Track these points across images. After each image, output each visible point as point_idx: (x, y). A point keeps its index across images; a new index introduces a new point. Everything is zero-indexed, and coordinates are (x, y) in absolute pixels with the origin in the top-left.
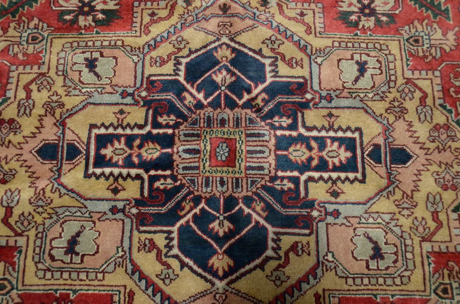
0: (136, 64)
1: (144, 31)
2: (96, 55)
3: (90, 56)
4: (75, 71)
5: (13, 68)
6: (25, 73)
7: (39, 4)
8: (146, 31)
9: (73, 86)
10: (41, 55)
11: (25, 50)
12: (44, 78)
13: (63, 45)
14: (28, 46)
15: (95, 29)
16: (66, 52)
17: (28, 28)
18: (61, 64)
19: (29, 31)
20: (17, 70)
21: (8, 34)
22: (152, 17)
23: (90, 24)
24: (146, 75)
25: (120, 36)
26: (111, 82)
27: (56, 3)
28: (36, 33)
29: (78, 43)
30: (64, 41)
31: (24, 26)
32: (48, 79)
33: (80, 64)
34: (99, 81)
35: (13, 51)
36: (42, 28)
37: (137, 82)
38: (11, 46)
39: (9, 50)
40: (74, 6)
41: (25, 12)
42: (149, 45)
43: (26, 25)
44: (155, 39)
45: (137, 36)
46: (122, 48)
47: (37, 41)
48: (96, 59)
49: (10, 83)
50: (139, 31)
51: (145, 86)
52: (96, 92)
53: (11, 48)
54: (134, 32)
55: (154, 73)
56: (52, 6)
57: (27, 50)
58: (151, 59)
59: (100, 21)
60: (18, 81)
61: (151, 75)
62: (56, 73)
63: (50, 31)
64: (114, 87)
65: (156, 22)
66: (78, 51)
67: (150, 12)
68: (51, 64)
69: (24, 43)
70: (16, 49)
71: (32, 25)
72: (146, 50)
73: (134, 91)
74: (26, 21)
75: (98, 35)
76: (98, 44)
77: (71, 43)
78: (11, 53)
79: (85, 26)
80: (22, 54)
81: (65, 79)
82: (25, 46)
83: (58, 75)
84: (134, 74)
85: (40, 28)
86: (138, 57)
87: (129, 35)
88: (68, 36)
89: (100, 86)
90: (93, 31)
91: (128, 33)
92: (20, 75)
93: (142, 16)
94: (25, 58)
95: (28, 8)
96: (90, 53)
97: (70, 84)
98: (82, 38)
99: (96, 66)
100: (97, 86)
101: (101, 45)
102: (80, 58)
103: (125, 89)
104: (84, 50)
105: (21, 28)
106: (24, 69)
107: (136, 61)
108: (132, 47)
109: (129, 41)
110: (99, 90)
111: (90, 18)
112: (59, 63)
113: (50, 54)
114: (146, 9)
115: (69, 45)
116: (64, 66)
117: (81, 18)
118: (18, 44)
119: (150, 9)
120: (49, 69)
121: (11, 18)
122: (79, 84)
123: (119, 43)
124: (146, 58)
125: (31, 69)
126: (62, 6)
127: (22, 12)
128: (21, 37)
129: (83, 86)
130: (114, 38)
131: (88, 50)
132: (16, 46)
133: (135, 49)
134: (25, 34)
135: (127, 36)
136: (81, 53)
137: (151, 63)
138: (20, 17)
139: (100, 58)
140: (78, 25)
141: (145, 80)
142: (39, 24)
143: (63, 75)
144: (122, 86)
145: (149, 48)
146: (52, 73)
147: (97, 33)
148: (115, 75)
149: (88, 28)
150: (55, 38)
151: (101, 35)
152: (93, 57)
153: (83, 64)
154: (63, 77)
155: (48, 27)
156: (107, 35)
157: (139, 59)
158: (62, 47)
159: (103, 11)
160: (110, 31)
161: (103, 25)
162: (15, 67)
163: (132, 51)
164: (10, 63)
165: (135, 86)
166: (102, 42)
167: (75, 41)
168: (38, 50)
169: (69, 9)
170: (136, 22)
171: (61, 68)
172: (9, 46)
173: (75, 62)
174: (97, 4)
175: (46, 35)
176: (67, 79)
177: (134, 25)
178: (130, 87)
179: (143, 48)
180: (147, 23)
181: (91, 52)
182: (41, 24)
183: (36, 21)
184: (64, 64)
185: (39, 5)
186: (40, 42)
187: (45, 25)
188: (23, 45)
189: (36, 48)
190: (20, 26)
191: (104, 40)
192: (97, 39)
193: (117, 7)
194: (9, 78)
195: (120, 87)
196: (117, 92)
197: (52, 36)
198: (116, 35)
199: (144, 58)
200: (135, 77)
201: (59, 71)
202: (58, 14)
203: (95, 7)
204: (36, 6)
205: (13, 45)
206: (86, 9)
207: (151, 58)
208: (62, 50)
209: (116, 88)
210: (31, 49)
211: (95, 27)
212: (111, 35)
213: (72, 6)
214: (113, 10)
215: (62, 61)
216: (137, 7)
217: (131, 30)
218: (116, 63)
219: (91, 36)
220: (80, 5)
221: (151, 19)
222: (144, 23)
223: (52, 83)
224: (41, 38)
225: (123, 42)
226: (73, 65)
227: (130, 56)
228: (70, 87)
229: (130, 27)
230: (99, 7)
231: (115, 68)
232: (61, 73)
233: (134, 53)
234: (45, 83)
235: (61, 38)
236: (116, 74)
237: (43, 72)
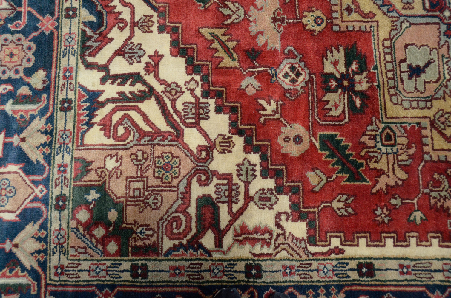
0: (411, 24)
1: (371, 18)
2: (404, 67)
3: (406, 74)
4: (425, 88)
5: (427, 157)
6: (433, 144)
7: (342, 138)
8: (371, 15)
9: (443, 88)
10: (408, 128)
11: (403, 147)
12: (437, 121)
13: (395, 104)
14: (399, 144)
15: (372, 71)
16: (402, 100)
17: (375, 147)
18: (418, 104)
19: (379, 145)
20: (429, 153)
21: (385, 168)
22: (352, 11)
23: (365, 78)
24: (424, 13)
25: (378, 44)
26: (436, 48)
27: (340, 119)
28: (381, 138)
29: (391, 88)
30: (389, 104)
31: (373, 152)
32: (437, 116)
33: (416, 84)
34: (434, 61)
35: (406, 161)
36: (374, 130)
37: (433, 21)
38: (399, 163)
39: (405, 165)
40: (342, 97)
41: (354, 153)
42: (388, 11)
43: (372, 150)
44: (380, 7)
45: (378, 25)
46: (394, 40)
47: (392, 134)
48: (410, 66)
49: (446, 159)
50: (370, 24)
51: (438, 13)
52: (449, 63)
53: (403, 163)
54: (372, 29)
55: (422, 5)
56: (343, 123)
57: (403, 145)
58: (406, 9)
59: (360, 67)
60: (443, 150)
61: (424, 8)
62: (429, 108)
63: (377, 121)
64: (440, 45)
65: (358, 6)
66: (400, 88)
67: (345, 13)
68: (419, 115)
69: (395, 149)
70: (404, 157)
71: (371, 143)
72: (395, 14)
73: (445, 24)
74: (366, 150)
75: (379, 67)
76: (390, 66)
77: (391, 95)
78: (408, 163)
79: (368, 82)
80: (408, 150)
81: (436, 99)
82: (399, 147)
83: (432, 106)
84: (424, 26)
85: (374, 133)
86: (403, 22)
87: (376, 34)
88: (382, 100)
89: (440, 60)
90: (375, 73)
91: (374, 35)
92: (435, 148)
93: (352, 21)
94: (413, 145)
95: (349, 150)
96: (402, 74)
97: (441, 92)
98: (383, 84)
99: (418, 66)
100: (441, 63)
101: (391, 62)
102: (409, 85)
103: (442, 33)
104: (399, 80)
105: (376, 154)
106: (428, 145)
107: (408, 24)
108: (392, 30)
109: (383, 33)
110: (445, 60)
111: (357, 78)
112: (416, 106)
113: (407, 117)
114: (342, 17)
115: (394, 98)
116: (420, 100)
117: (358, 88)
118: (397, 155)
119: (342, 13)
120: (425, 117)
121: (364, 168)
122: (440, 82)
123: (387, 43)
124: (404, 14)
125: (427, 137)
126: (344, 111)
127: (354, 157)
128: (387, 154)
129: (442, 78)
130: (381, 51)
131: (398, 76)
132: (400, 158)
133: (394, 26)
134: (384, 149)
135: (378, 35)
136: (403, 84)
137: (410, 9)
138: (362, 157)
139: (408, 63)
140: (366, 91)
141: (430, 13)
142: (369, 135)
143: (431, 101)
144: (438, 37)
145: (392, 11)
146: (430, 113)
147: (376, 68)
148: (427, 45)
149: (371, 78)
150: (386, 115)
151: (378, 64)
152: (407, 70)
153: (416, 81)
154: (434, 101)
155: (372, 124)
156: (378, 58)
157: (405, 21)
158: (398, 106)
159: (348, 64)
160: (372, 55)
161: (365, 63)
162: (425, 156)
163: (396, 29)
164: (422, 162)
165: (438, 24)
166: (388, 62)
167: (389, 92)
168: (403, 131)
169: (346, 103)
170: (360, 27)
171: (422, 104)
172: (400, 166)
173: (414, 89)
174: (338, 71)
175: (383, 125)
176: (435, 96)
177: (363, 29)
178: (440, 28)
179: (392, 17)
180: (361, 15)
181: (401, 72)
182: (368, 133)
183: (365, 139)
184: (418, 101)
185: (344, 139)
186: (392, 131)
187: (369, 128)
188: (397, 149)
189: (400, 135)
190: (374, 156)
191: (385, 60)
192: (383, 68)
193: (341, 49)
194: (440, 161)
195: (440, 39)
196: (446, 41)
197: (384, 118)
198: (376, 48)
199: (405, 16)
200: (427, 24)
201: (426, 105)
202: (353, 115)
203: (342, 73)
204: (345, 141)
205: (398, 161)
206: (346, 83)
207: (403, 8)
208: (401, 104)
209: (442, 43)
210: (403, 140)
211: (369, 71)
212: (377, 53)
213: (342, 99)
214: (345, 54)
215: (414, 104)
216: (340, 28)
217: (370, 32)
218: (412, 44)
219: (380, 75)
220: (340, 90)
221: (355, 12)
222: (360, 18)
223: (441, 112)
224: (388, 130)
225: (385, 40)
226: (418, 91)
227: (402, 30)
228: (445, 92)
229: (367, 34)
230: (343, 69)
231: (419, 45)
232: (429, 104)
233: (399, 27)
234: (443, 119)
235: (385, 108)
236: (425, 44)
237: (429, 123)
